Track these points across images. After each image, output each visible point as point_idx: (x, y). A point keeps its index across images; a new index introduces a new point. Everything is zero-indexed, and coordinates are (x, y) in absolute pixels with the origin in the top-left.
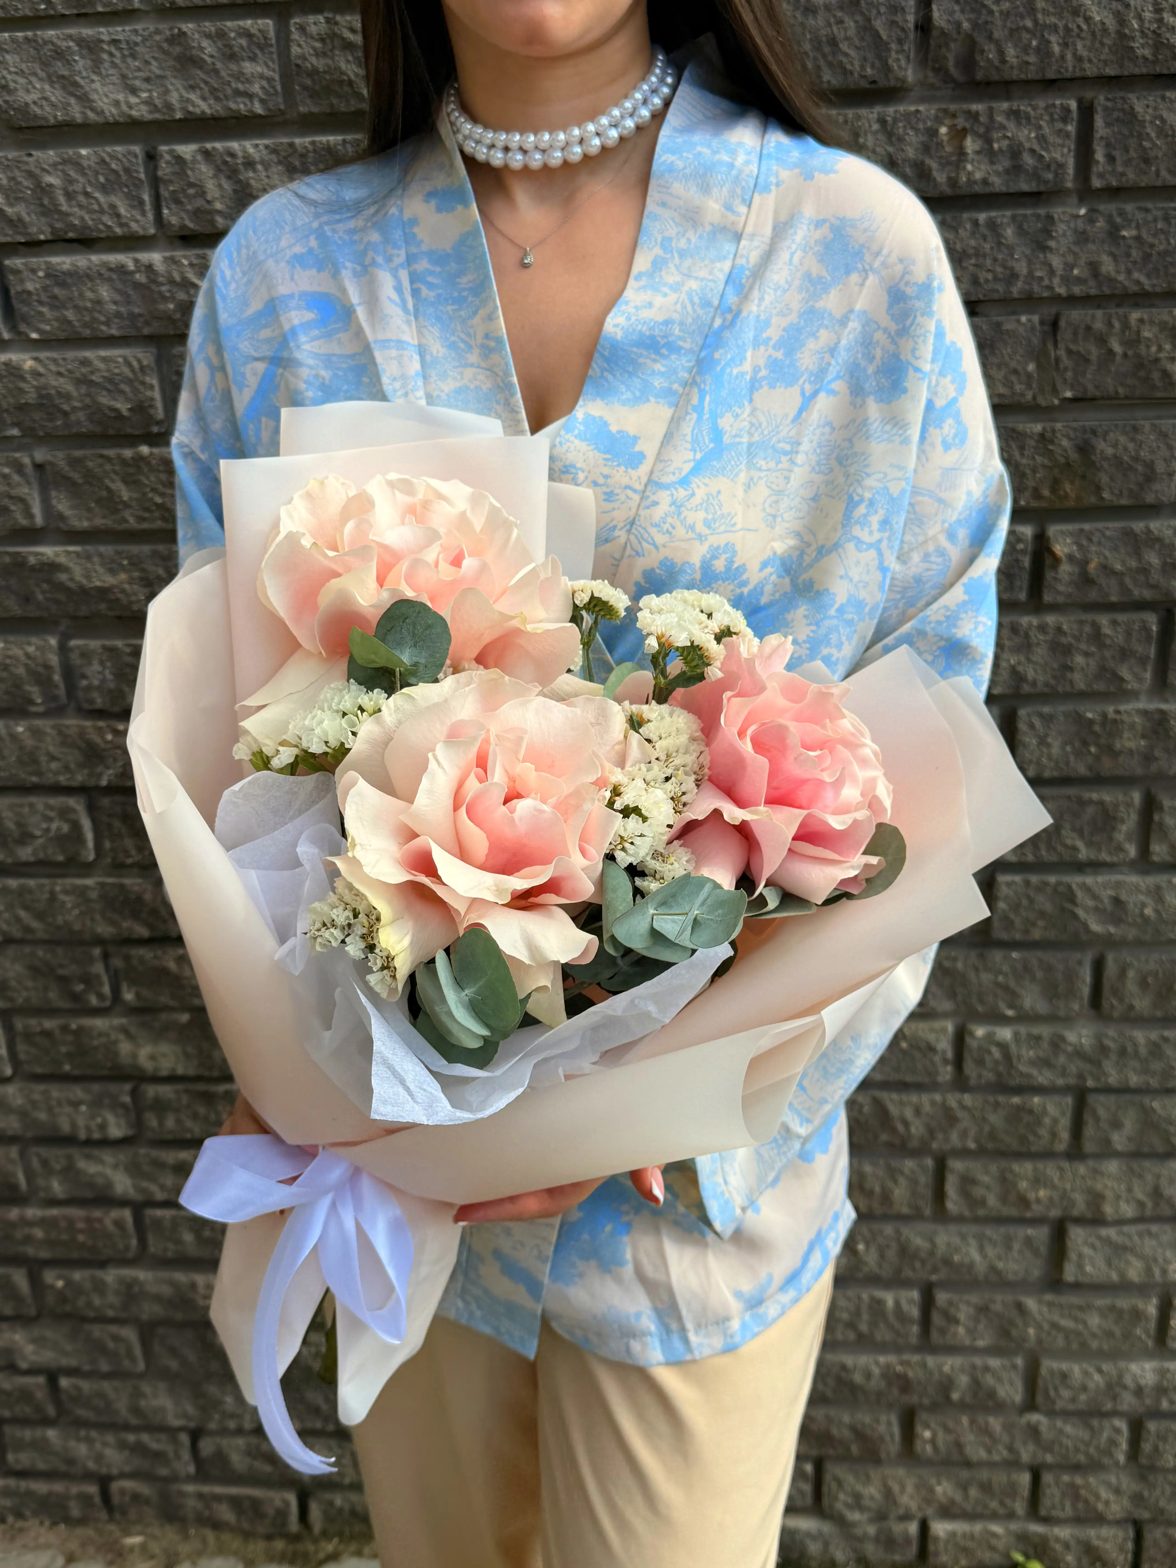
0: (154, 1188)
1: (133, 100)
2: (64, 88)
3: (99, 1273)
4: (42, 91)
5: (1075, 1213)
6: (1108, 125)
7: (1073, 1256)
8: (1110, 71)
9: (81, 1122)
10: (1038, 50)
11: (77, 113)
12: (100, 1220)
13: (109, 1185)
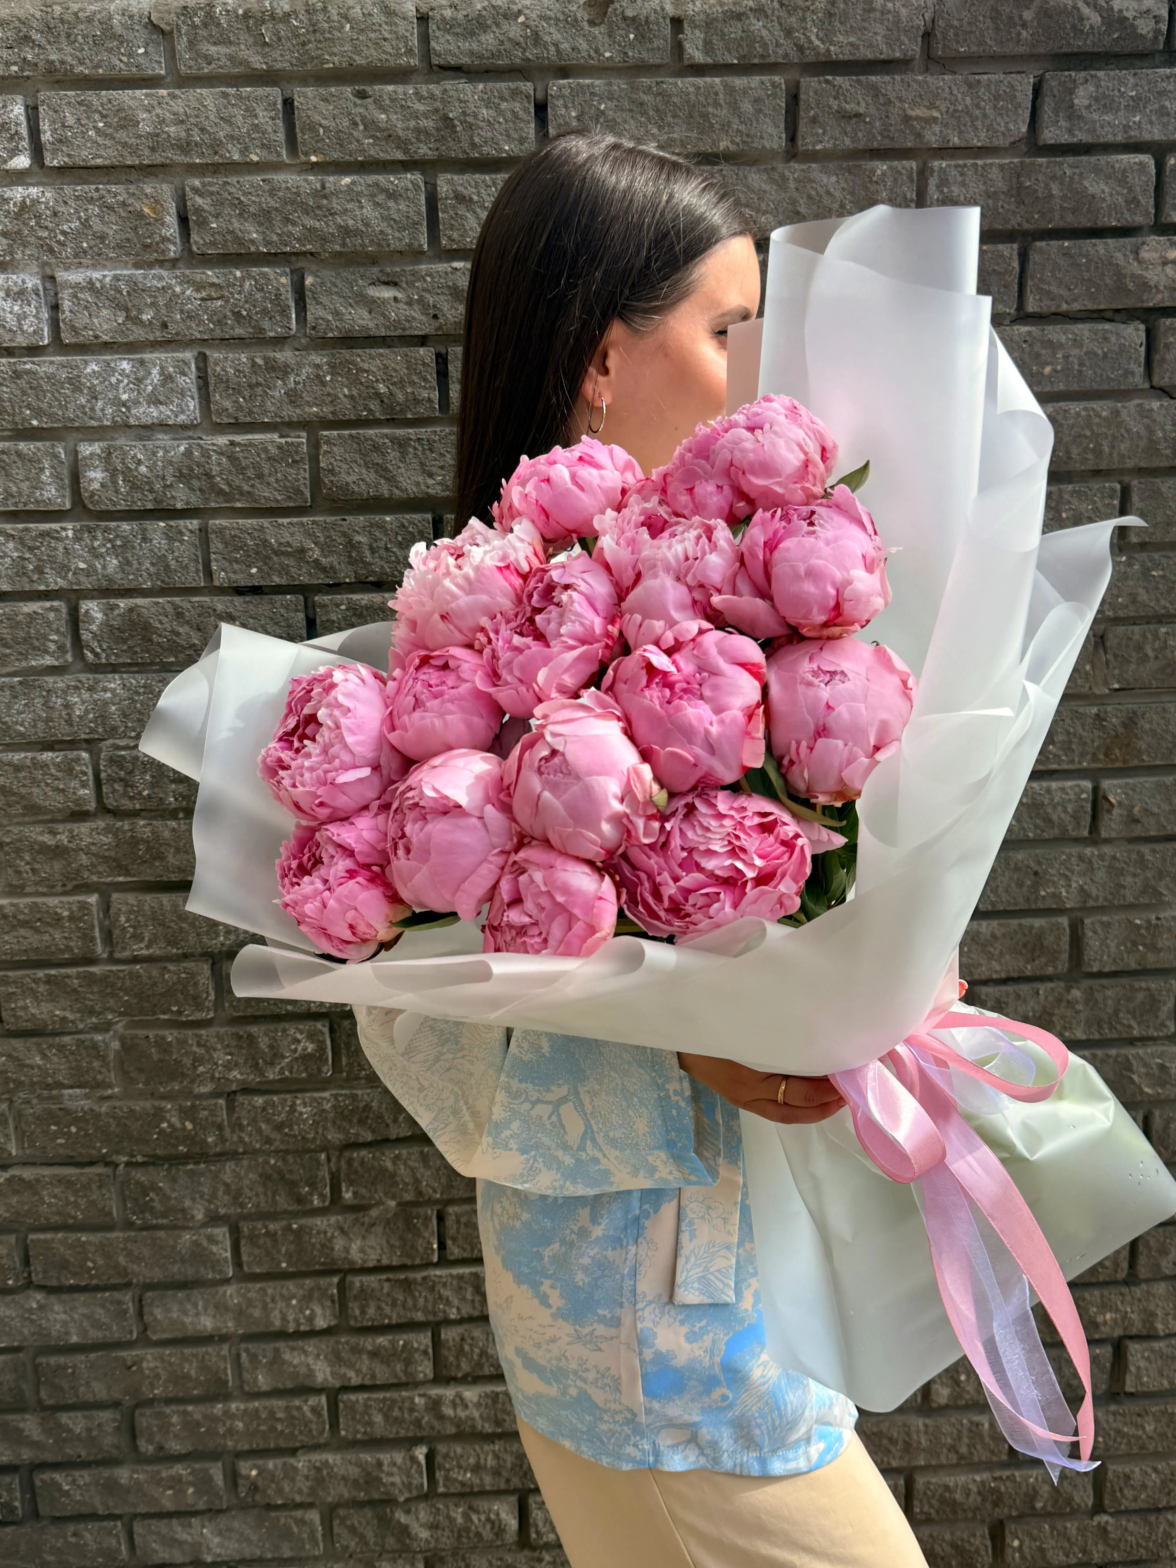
0: (352, 1374)
1: (430, 482)
2: (376, 472)
3: (292, 1461)
4: (360, 474)
5: (1134, 1331)
6: (1142, 500)
7: (1132, 1369)
8: (1143, 464)
9: (291, 1317)
10: (1093, 450)
11: (385, 490)
12: (299, 1408)
13: (311, 1374)
